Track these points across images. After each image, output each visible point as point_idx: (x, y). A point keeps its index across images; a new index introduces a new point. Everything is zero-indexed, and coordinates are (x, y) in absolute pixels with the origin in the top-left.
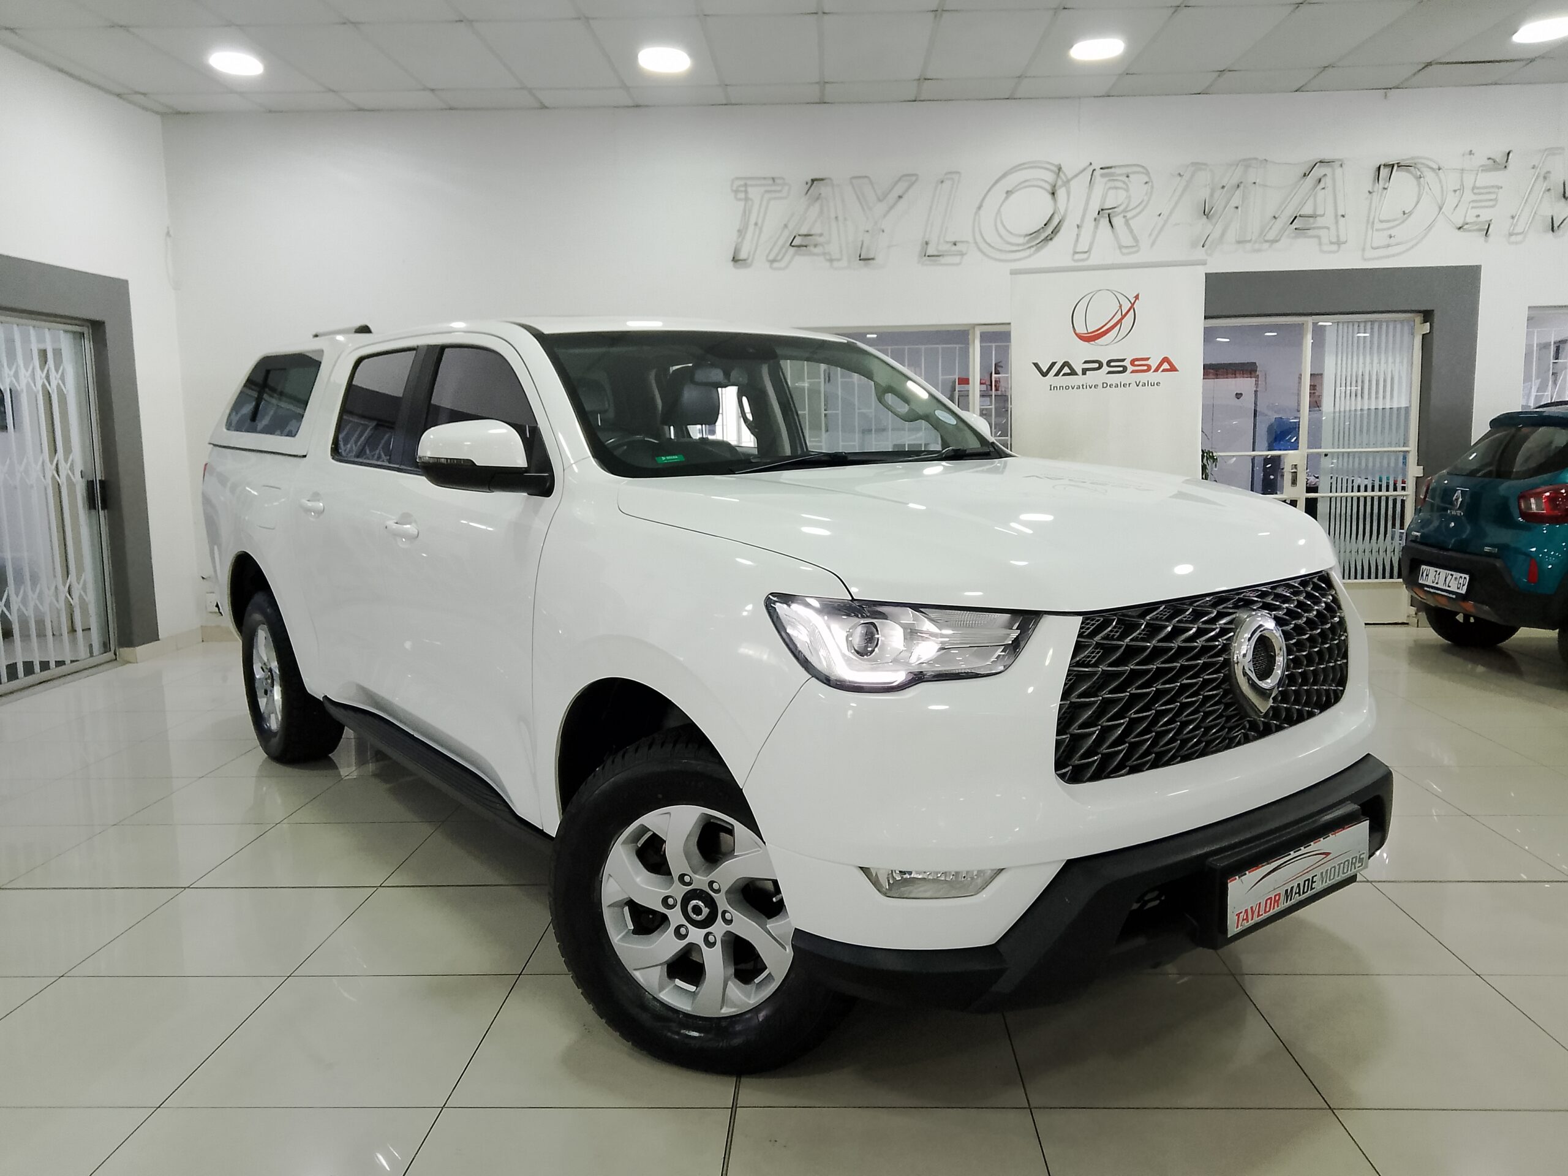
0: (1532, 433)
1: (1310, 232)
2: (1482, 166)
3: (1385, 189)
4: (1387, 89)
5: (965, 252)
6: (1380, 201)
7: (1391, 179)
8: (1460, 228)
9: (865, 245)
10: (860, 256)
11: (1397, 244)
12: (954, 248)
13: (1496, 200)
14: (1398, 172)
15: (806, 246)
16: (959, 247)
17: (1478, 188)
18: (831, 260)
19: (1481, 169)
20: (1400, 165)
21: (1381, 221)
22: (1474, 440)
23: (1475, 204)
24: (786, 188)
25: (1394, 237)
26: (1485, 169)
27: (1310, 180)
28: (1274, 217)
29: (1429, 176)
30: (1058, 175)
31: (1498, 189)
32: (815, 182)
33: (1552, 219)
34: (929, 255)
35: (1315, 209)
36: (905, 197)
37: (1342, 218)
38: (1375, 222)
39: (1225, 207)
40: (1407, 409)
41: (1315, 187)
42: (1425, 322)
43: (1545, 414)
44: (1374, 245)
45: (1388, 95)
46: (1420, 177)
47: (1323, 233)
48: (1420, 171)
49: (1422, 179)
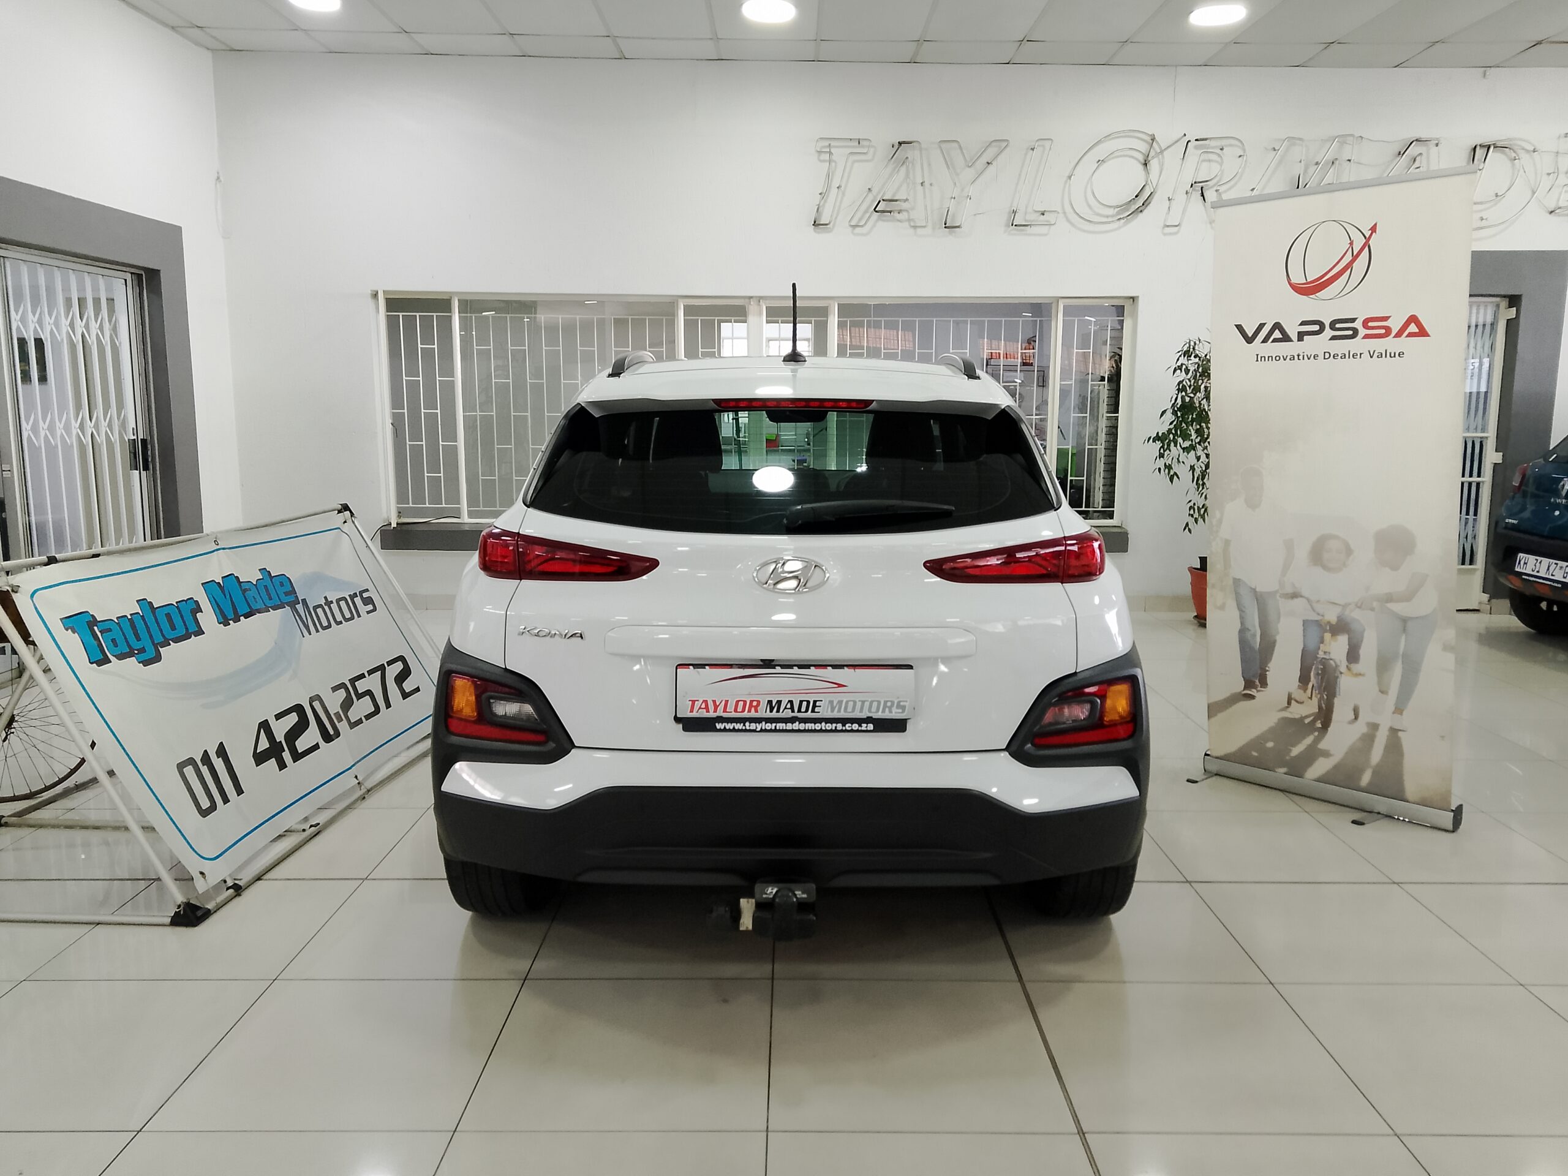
3: (1479, 169)
4: (1487, 67)
5: (1053, 222)
6: (1474, 181)
7: (1487, 160)
8: (1551, 212)
9: (951, 212)
10: (945, 224)
11: (1490, 226)
12: (1042, 218)
14: (1494, 154)
15: (890, 212)
16: (1047, 217)
18: (915, 227)
20: (1496, 146)
21: (1475, 203)
24: (872, 150)
25: (1485, 219)
27: (1404, 160)
29: (1524, 158)
30: (1151, 146)
32: (902, 145)
34: (1015, 224)
36: (995, 164)
40: (1489, 393)
41: (1410, 166)
42: (1510, 307)
45: (1487, 73)
48: (1515, 152)
49: (1516, 161)
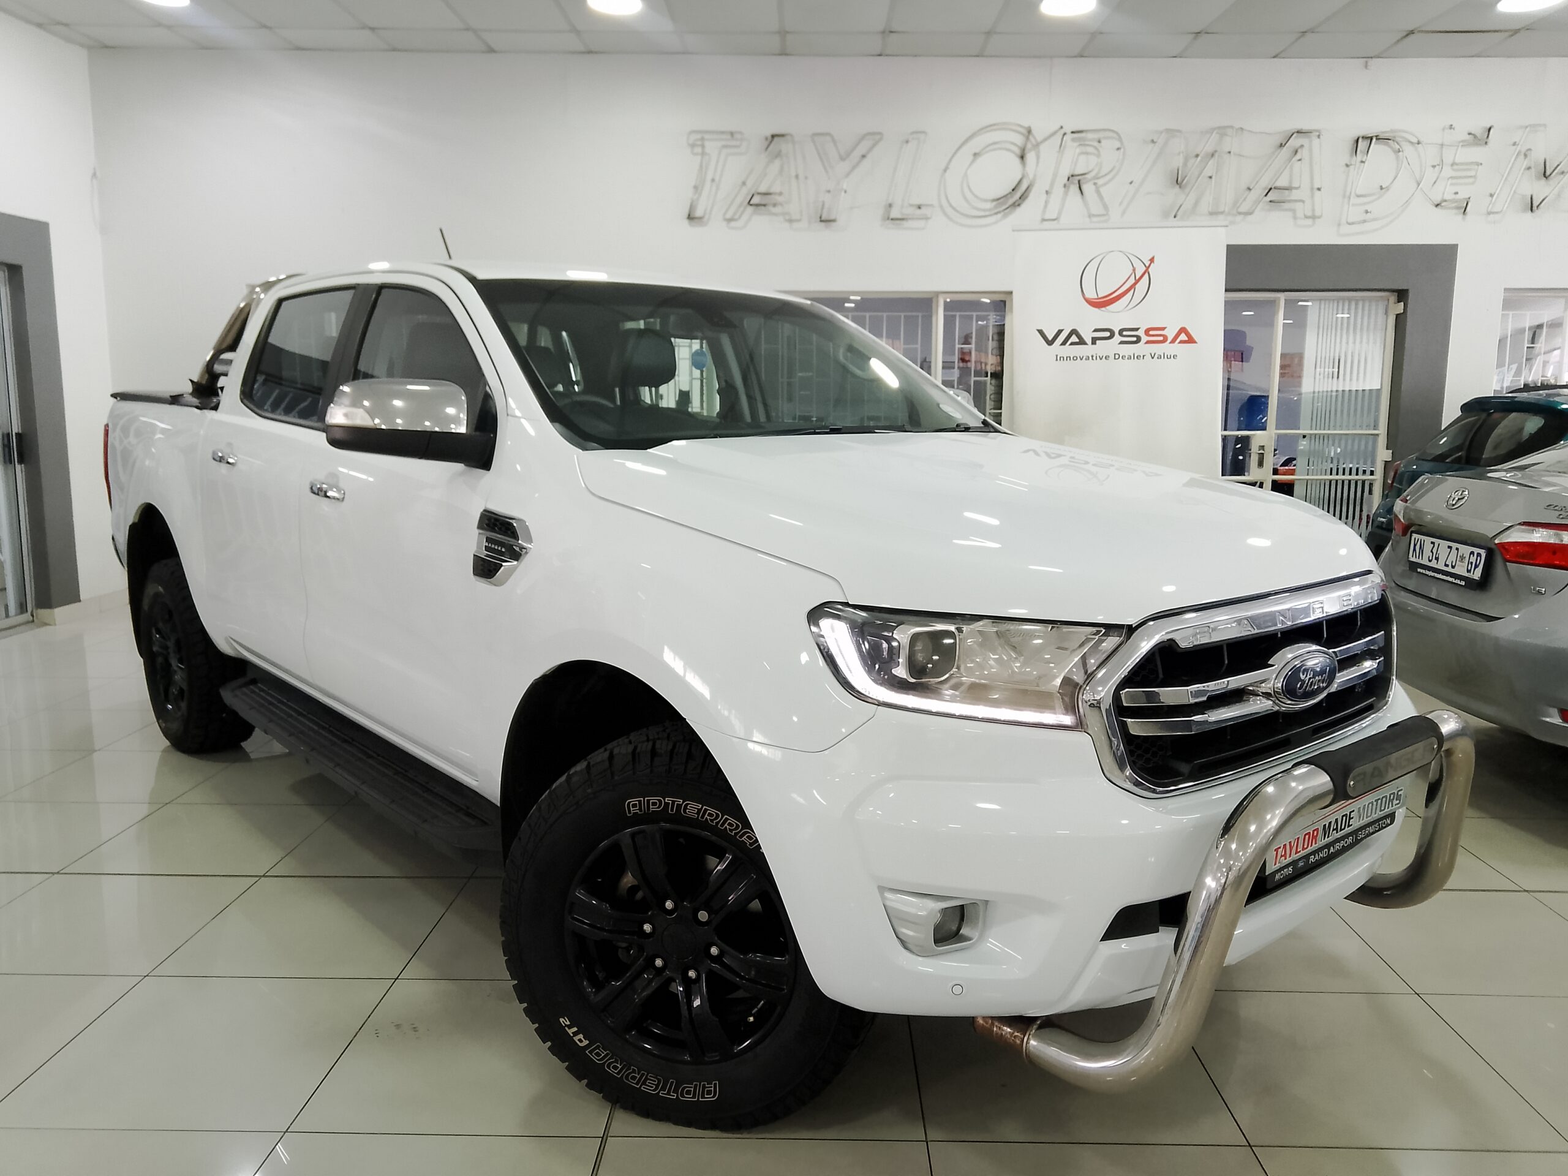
0: (1503, 418)
1: (1286, 206)
2: (1462, 141)
3: (1362, 162)
4: (1368, 58)
5: (929, 216)
6: (1358, 173)
7: (1370, 151)
8: (1437, 205)
9: (826, 206)
10: (821, 217)
11: (1375, 220)
12: (918, 212)
13: (1474, 177)
14: (1377, 146)
15: (764, 205)
16: (923, 211)
17: (1457, 164)
18: (791, 221)
19: (1461, 144)
20: (1378, 137)
21: (1358, 196)
22: (1444, 424)
23: (1454, 181)
24: (745, 143)
25: (1370, 212)
26: (1465, 144)
27: (1285, 152)
28: (1249, 189)
29: (1408, 150)
30: (1028, 138)
31: (1478, 165)
32: (775, 138)
33: (1531, 198)
34: (892, 219)
35: (1291, 182)
36: (869, 156)
37: (1319, 192)
38: (1352, 198)
39: (1199, 177)
40: (1379, 391)
41: (1290, 160)
42: (1398, 302)
43: (1516, 399)
44: (1350, 221)
45: (1369, 64)
46: (1399, 151)
47: (1298, 206)
48: (1398, 144)
49: (1400, 153)
